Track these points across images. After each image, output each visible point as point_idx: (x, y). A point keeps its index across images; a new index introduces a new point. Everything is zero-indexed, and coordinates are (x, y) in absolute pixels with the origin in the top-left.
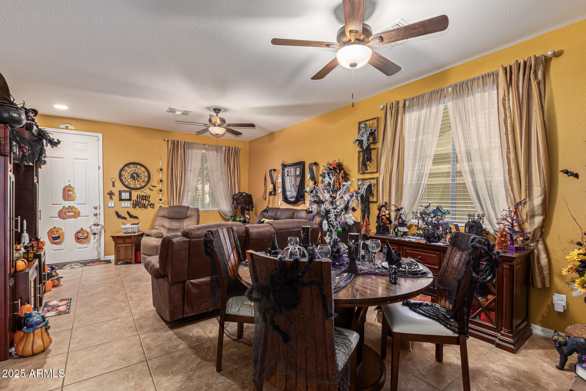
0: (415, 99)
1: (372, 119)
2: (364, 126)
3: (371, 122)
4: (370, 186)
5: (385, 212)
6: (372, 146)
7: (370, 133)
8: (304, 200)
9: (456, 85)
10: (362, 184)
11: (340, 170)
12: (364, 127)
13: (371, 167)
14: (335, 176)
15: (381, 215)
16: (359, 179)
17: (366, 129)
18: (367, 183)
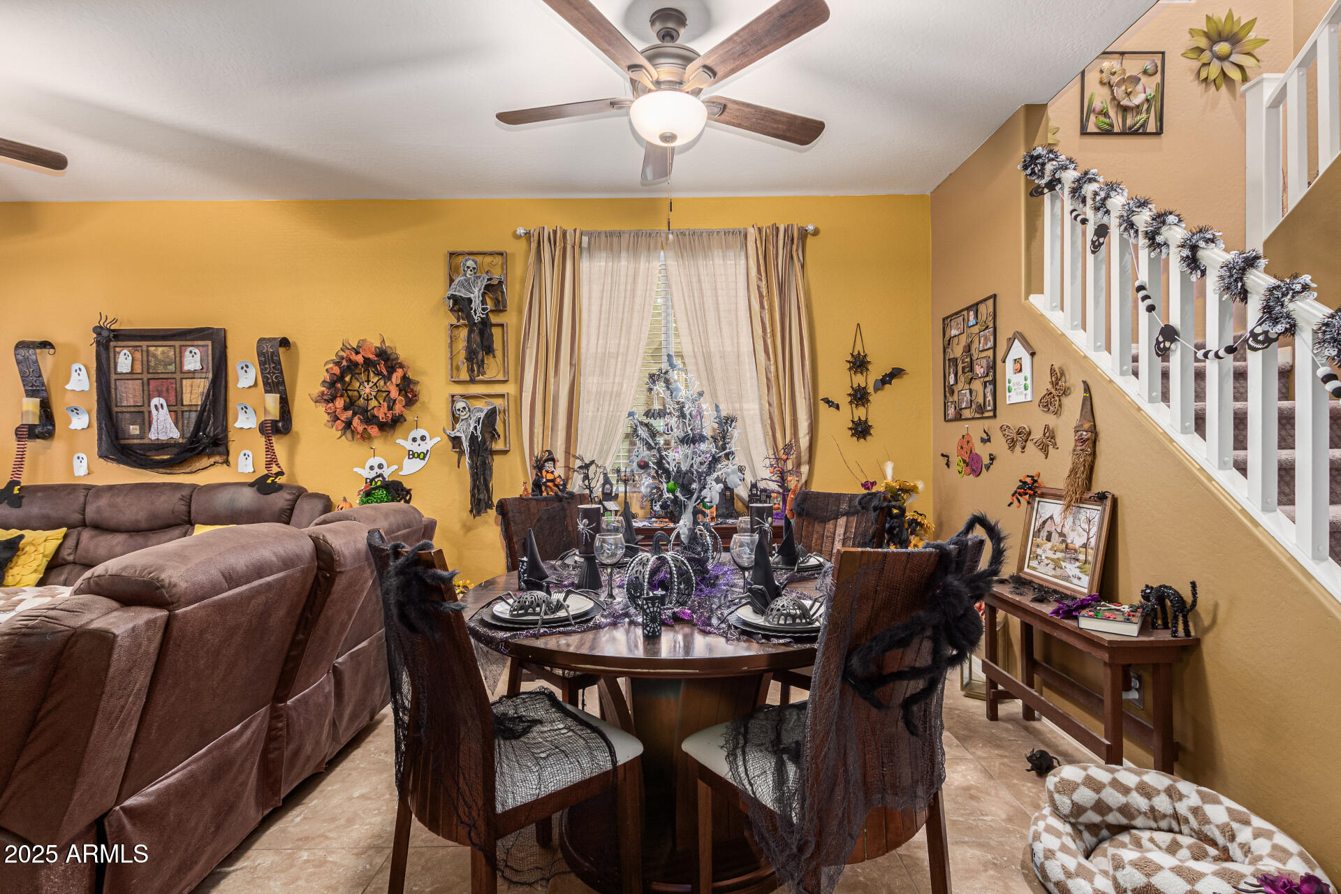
0: (603, 237)
1: (491, 254)
2: (475, 266)
3: (488, 259)
4: (492, 415)
5: (552, 472)
6: (494, 319)
7: (486, 286)
8: (228, 453)
9: (683, 234)
10: (467, 409)
11: (392, 370)
12: (474, 268)
13: (493, 368)
14: (371, 384)
15: (544, 480)
16: (453, 396)
17: (475, 273)
18: (483, 407)
